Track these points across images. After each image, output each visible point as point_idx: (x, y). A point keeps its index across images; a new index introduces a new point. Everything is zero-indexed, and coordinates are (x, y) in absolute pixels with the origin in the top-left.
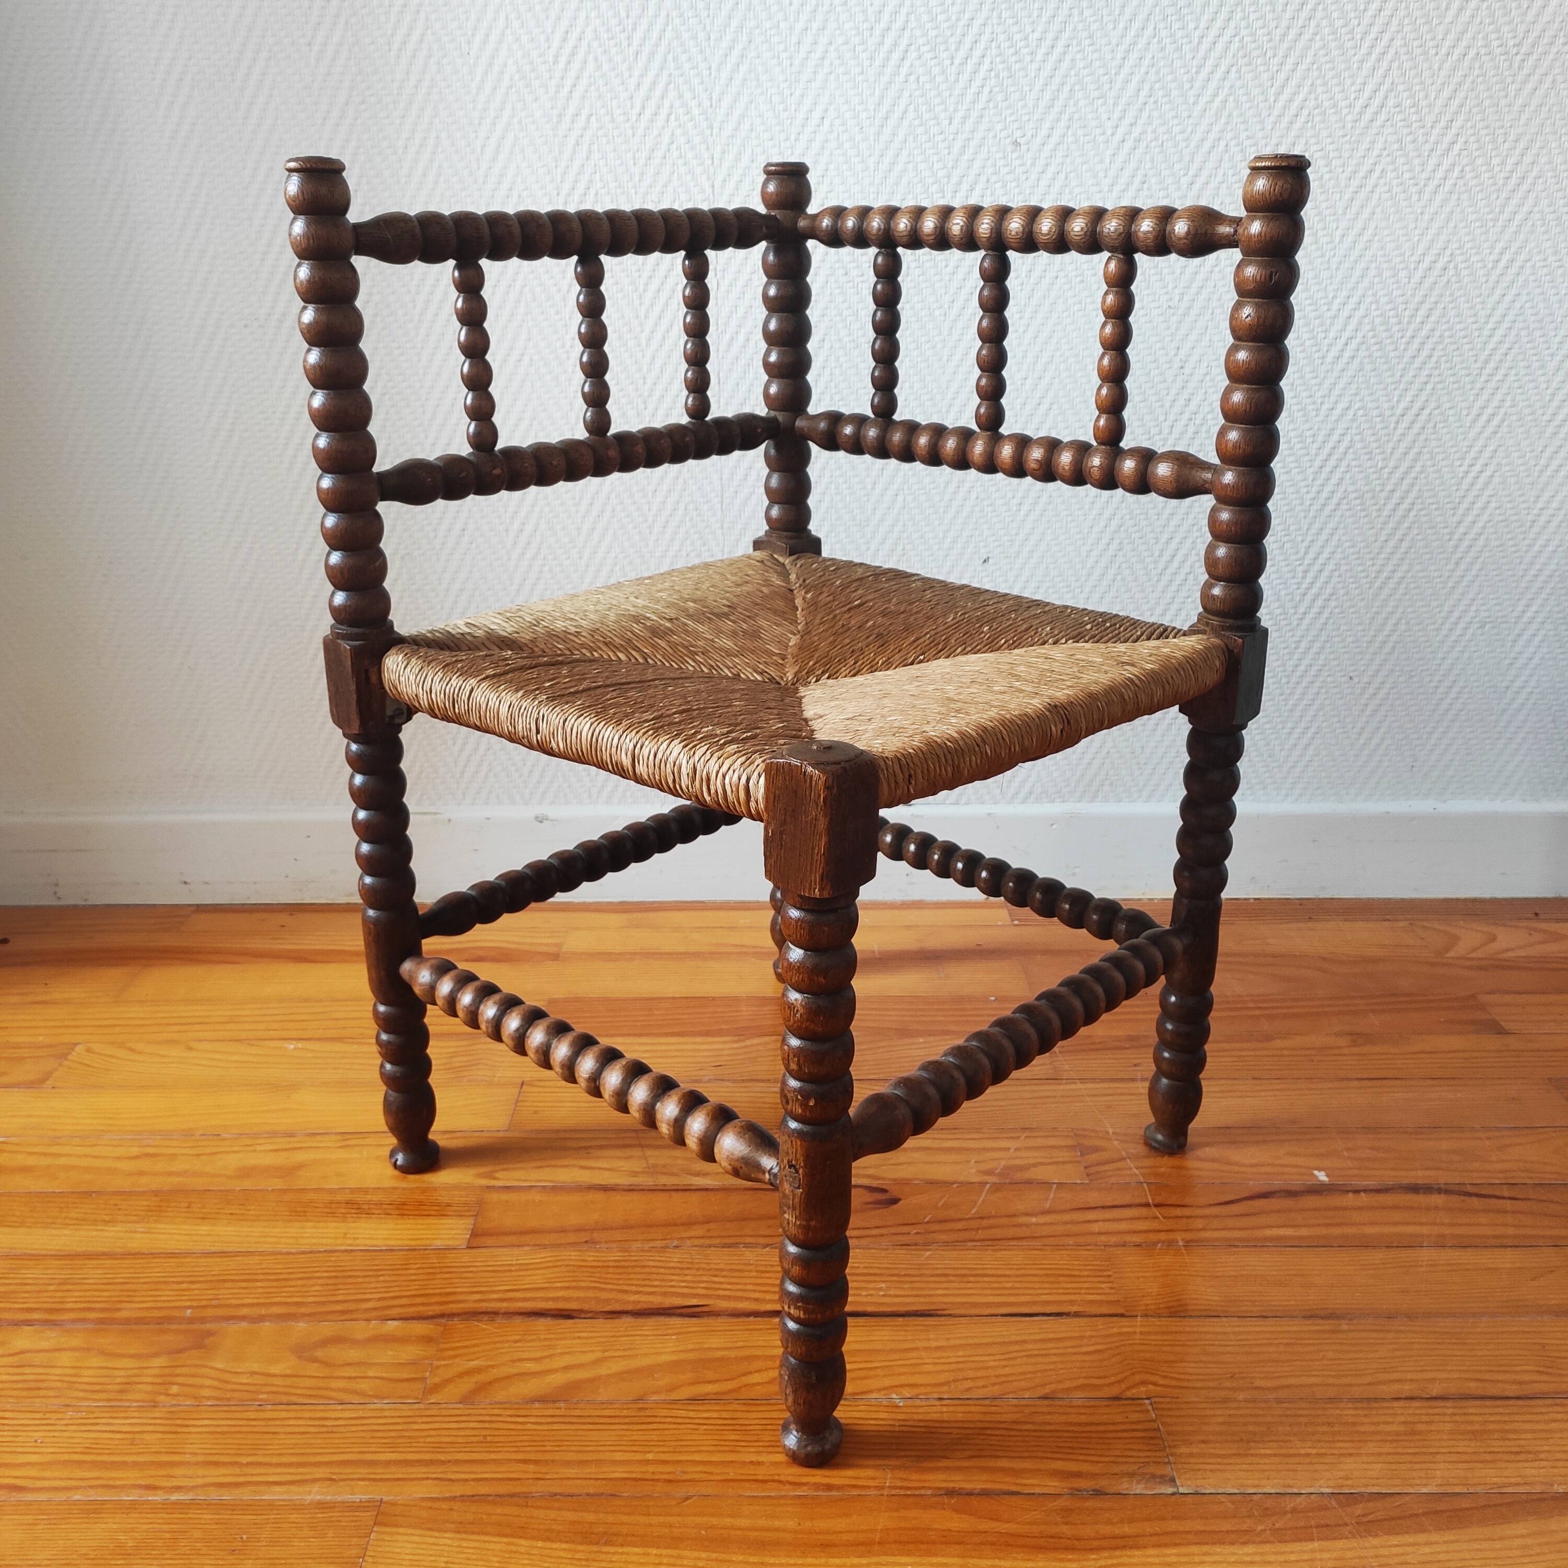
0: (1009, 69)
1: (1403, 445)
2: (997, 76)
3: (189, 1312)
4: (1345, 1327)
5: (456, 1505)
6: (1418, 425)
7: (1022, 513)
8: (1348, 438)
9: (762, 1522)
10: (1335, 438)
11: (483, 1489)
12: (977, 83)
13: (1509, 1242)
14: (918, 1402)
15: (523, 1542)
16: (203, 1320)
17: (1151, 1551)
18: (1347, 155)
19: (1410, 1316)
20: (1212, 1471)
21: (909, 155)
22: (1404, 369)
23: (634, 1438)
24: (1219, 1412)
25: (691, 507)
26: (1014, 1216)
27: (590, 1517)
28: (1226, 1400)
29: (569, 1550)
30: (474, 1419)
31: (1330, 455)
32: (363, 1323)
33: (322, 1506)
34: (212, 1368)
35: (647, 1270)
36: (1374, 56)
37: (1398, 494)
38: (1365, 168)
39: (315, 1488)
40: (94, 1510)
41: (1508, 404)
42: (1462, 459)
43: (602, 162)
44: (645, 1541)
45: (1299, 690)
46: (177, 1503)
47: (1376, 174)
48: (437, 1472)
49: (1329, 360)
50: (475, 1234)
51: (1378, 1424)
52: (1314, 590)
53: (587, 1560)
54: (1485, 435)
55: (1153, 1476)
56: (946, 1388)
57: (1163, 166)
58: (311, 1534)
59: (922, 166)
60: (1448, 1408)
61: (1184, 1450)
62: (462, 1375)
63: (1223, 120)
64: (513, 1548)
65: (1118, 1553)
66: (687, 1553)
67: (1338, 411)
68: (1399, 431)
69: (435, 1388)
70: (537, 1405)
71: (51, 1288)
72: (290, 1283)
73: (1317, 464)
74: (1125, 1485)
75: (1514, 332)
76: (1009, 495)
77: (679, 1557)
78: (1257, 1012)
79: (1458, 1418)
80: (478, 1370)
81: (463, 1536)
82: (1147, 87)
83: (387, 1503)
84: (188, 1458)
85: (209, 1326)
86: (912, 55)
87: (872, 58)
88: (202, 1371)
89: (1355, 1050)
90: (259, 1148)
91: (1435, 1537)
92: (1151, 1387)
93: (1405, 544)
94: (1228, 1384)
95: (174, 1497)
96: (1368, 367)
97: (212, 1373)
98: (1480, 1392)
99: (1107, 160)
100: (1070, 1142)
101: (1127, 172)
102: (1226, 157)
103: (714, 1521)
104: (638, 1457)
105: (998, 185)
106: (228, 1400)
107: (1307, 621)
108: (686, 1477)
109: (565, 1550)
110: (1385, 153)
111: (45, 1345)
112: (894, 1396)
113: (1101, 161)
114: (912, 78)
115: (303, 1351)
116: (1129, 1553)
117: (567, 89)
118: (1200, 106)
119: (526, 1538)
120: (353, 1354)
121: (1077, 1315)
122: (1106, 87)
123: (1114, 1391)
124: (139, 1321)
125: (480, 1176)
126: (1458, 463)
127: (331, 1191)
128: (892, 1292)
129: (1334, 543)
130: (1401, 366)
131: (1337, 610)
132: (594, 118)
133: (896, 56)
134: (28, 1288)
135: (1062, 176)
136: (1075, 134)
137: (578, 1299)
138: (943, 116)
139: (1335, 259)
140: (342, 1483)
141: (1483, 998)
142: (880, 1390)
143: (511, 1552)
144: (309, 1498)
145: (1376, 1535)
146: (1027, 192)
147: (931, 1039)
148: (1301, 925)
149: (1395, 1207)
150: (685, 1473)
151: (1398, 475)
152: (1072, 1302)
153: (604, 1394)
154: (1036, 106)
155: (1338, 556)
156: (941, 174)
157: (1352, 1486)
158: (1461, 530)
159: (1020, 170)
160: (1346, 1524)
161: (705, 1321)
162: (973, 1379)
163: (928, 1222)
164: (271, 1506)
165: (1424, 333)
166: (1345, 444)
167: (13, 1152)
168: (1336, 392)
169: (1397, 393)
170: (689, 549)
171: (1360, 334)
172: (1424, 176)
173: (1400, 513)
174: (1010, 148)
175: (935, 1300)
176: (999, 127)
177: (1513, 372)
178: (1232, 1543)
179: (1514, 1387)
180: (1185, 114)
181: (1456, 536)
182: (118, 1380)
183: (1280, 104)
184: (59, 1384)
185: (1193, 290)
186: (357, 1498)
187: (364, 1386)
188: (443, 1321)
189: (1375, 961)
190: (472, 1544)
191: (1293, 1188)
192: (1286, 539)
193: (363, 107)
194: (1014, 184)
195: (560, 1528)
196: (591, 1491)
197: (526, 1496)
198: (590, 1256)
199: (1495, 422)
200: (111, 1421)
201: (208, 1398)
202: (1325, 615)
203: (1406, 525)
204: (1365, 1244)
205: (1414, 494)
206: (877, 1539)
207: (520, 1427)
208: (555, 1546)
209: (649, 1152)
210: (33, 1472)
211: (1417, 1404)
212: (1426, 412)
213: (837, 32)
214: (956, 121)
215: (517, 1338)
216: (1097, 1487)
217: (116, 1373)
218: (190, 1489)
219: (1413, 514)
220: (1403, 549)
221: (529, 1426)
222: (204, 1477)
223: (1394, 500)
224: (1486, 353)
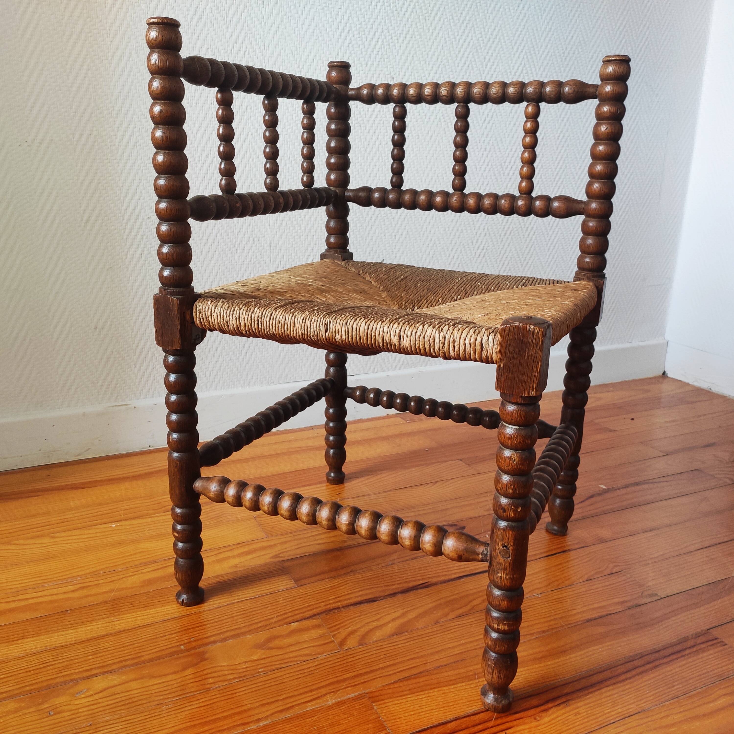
0: (389, 45)
2: (384, 47)
3: (182, 647)
4: (659, 532)
5: (400, 684)
7: (397, 239)
11: (406, 674)
12: (376, 50)
14: (544, 594)
15: (444, 688)
16: (194, 648)
19: (675, 524)
20: (665, 588)
23: (449, 637)
24: (648, 569)
25: (256, 239)
27: (462, 670)
29: (467, 685)
30: (373, 650)
32: (279, 628)
33: (339, 704)
34: (222, 666)
35: (388, 575)
36: (518, 53)
37: (529, 229)
39: (328, 698)
46: (265, 726)
48: (377, 675)
49: (506, 174)
50: (296, 580)
55: (649, 595)
58: (346, 716)
61: (650, 584)
62: (349, 635)
63: (468, 74)
64: (441, 692)
69: (342, 644)
70: (395, 637)
71: (90, 657)
72: (224, 621)
74: (642, 601)
75: (564, 165)
76: (392, 231)
80: (354, 631)
81: (416, 694)
82: (440, 57)
83: (368, 693)
84: (250, 706)
85: (199, 650)
86: (350, 35)
87: (334, 35)
88: (218, 669)
92: (619, 567)
93: (533, 248)
97: (224, 668)
104: (458, 643)
106: (245, 676)
109: (464, 686)
111: (116, 682)
114: (351, 45)
115: (262, 647)
117: (197, 35)
118: (459, 68)
120: (288, 641)
121: (569, 550)
122: (426, 56)
123: (608, 572)
124: (159, 658)
132: (209, 50)
133: (344, 34)
134: (76, 661)
136: (414, 75)
137: (370, 593)
138: (363, 63)
140: (339, 692)
144: (330, 703)
152: (563, 547)
153: (420, 625)
154: (399, 62)
155: (511, 254)
157: (711, 580)
158: (550, 242)
160: (722, 592)
161: (433, 588)
164: (315, 711)
170: (255, 260)
176: (385, 69)
180: (454, 71)
182: (176, 685)
183: (487, 69)
184: (143, 697)
186: (353, 695)
187: (307, 652)
188: (317, 617)
190: (423, 696)
191: (598, 492)
193: (89, 35)
195: (454, 678)
196: (452, 661)
197: (427, 671)
198: (359, 576)
200: (191, 703)
201: (234, 679)
203: (533, 241)
204: (638, 505)
207: (396, 647)
211: (704, 550)
213: (319, 21)
214: (369, 65)
215: (359, 614)
218: (266, 718)
219: (534, 236)
220: (532, 251)
221: (400, 646)
222: (267, 711)
223: (529, 231)
224: (556, 172)
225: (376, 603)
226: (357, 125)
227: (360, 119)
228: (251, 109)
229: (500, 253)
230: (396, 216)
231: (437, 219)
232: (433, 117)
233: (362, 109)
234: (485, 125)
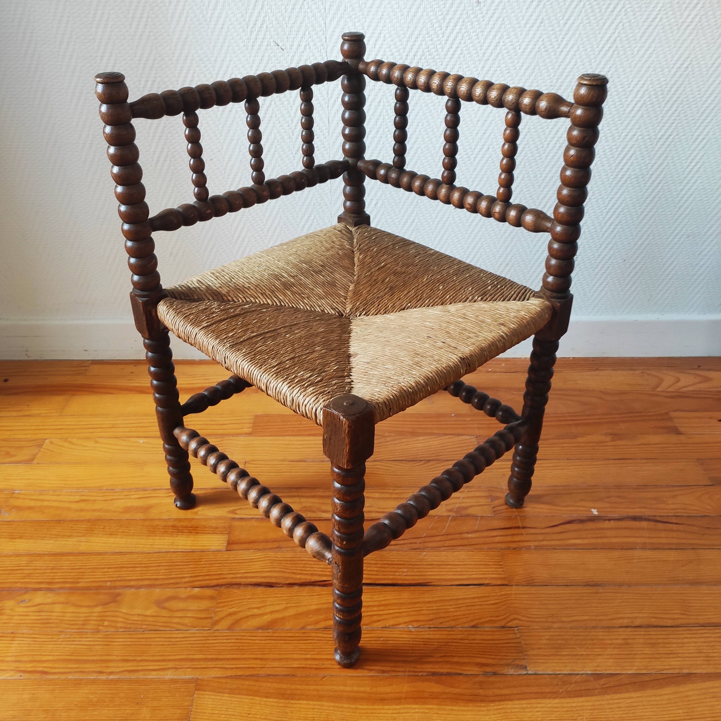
1: (659, 153)
3: (109, 583)
4: (601, 591)
5: (229, 681)
6: (667, 143)
8: (633, 149)
9: (355, 689)
10: (627, 149)
11: (240, 673)
13: (674, 547)
14: (420, 629)
15: (258, 698)
16: (115, 588)
17: (516, 702)
18: (644, 10)
19: (629, 585)
20: (543, 663)
21: (424, 8)
22: (663, 117)
23: (301, 647)
24: (546, 634)
26: (461, 533)
27: (285, 686)
28: (549, 628)
29: (276, 702)
30: (234, 638)
31: (624, 157)
32: (183, 589)
33: (173, 681)
34: (121, 612)
35: (304, 562)
37: (654, 176)
38: (652, 17)
39: (170, 672)
40: (78, 683)
41: (711, 133)
42: (687, 159)
43: (269, 11)
44: (308, 698)
45: (600, 266)
46: (112, 680)
47: (657, 20)
48: (219, 664)
49: (627, 112)
50: (229, 543)
51: (612, 639)
52: (610, 221)
53: (284, 707)
54: (699, 148)
55: (518, 666)
56: (431, 622)
57: (552, 15)
58: (169, 695)
59: (431, 14)
60: (642, 631)
61: (531, 653)
62: (227, 616)
64: (252, 701)
65: (502, 703)
66: (325, 703)
67: (629, 137)
68: (658, 146)
69: (216, 623)
70: (260, 631)
71: (48, 571)
72: (151, 568)
73: (617, 162)
74: (506, 671)
76: (468, 177)
77: (322, 705)
78: (571, 422)
79: (646, 637)
80: (234, 613)
81: (232, 695)
83: (200, 679)
84: (114, 658)
85: (118, 591)
88: (117, 614)
89: (613, 443)
90: (132, 497)
91: (633, 695)
92: (518, 621)
93: (656, 199)
94: (550, 620)
95: (111, 677)
96: (646, 116)
97: (121, 615)
98: (656, 624)
99: (524, 11)
100: (486, 494)
101: (533, 18)
102: (583, 10)
103: (336, 688)
104: (304, 656)
105: (469, 23)
106: (130, 628)
107: (606, 235)
108: (324, 667)
109: (274, 702)
110: (663, 9)
111: (49, 600)
112: (410, 626)
113: (521, 12)
115: (159, 603)
116: (507, 702)
119: (259, 696)
120: (180, 605)
121: (488, 585)
123: (502, 624)
124: (88, 588)
125: (230, 512)
126: (684, 161)
127: (165, 520)
128: (409, 574)
129: (622, 199)
130: (661, 115)
131: (621, 230)
134: (38, 571)
135: (501, 19)
137: (275, 577)
139: (634, 62)
140: (180, 670)
141: (673, 414)
142: (404, 623)
143: (252, 703)
144: (167, 677)
145: (609, 694)
146: (483, 27)
147: (426, 437)
148: (593, 373)
149: (626, 528)
150: (323, 664)
151: (655, 167)
152: (486, 579)
153: (288, 626)
155: (623, 205)
156: (440, 17)
157: (600, 670)
158: (683, 193)
159: (480, 16)
160: (596, 689)
161: (329, 588)
162: (444, 618)
163: (424, 537)
164: (152, 681)
165: (674, 99)
166: (631, 152)
167: (24, 499)
168: (629, 127)
169: (659, 128)
171: (643, 99)
172: (681, 20)
173: (655, 185)
174: (475, 5)
175: (428, 577)
177: (715, 118)
178: (549, 698)
179: (671, 621)
181: (680, 196)
182: (82, 619)
184: (56, 621)
185: (563, 77)
186: (187, 677)
187: (186, 621)
188: (218, 588)
189: (625, 393)
190: (237, 700)
191: (582, 518)
192: (599, 197)
194: (476, 23)
195: (272, 691)
196: (285, 673)
197: (258, 676)
198: (279, 555)
199: (704, 142)
200: (80, 639)
201: (121, 628)
202: (615, 232)
203: (657, 190)
204: (611, 548)
205: (662, 176)
206: (403, 697)
207: (253, 642)
208: (271, 700)
209: (303, 500)
210: (50, 665)
211: (629, 629)
212: (672, 137)
215: (250, 597)
216: (494, 671)
217: (81, 615)
218: (117, 673)
219: (661, 185)
220: (654, 202)
221: (257, 642)
222: (122, 667)
223: (653, 179)
224: (703, 109)
225: (271, 589)
226: (431, 61)
227: (436, 53)
228: (310, 48)
229: (609, 203)
230: (474, 160)
231: (527, 164)
232: (530, 47)
233: (438, 42)
234: (603, 53)
